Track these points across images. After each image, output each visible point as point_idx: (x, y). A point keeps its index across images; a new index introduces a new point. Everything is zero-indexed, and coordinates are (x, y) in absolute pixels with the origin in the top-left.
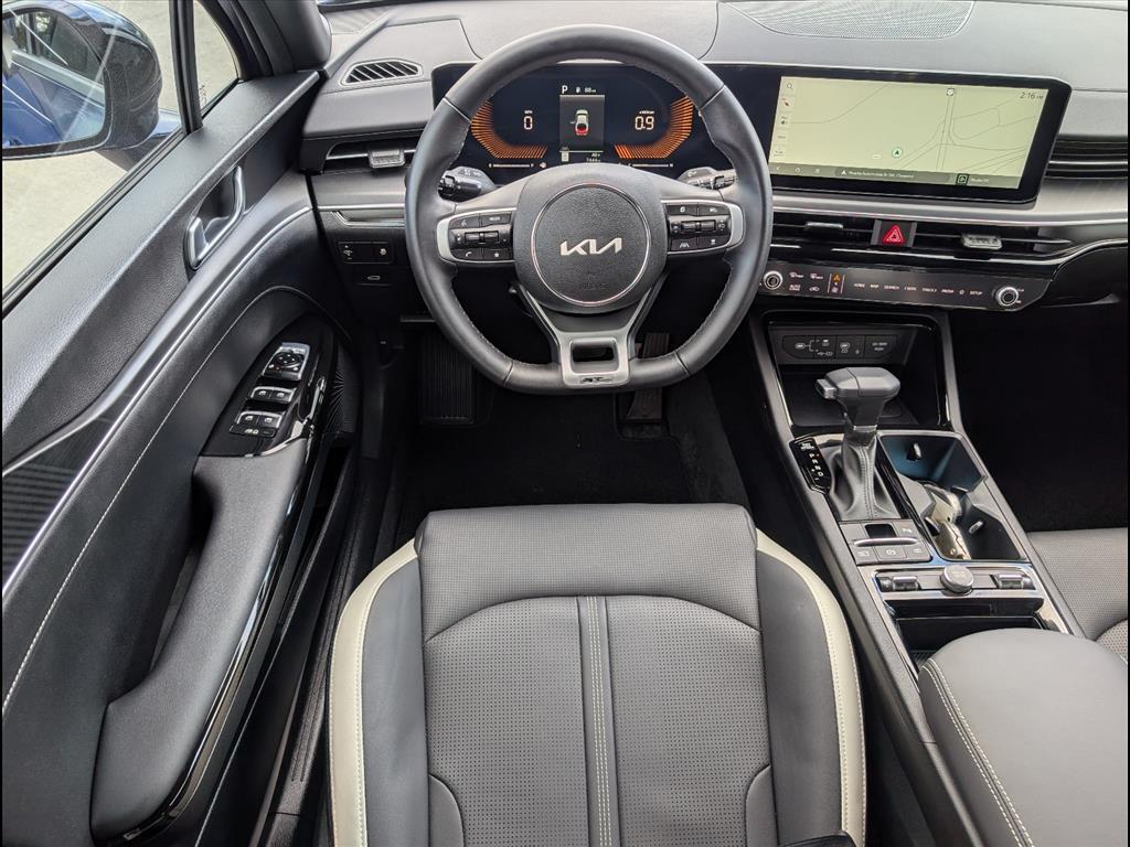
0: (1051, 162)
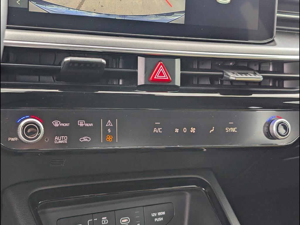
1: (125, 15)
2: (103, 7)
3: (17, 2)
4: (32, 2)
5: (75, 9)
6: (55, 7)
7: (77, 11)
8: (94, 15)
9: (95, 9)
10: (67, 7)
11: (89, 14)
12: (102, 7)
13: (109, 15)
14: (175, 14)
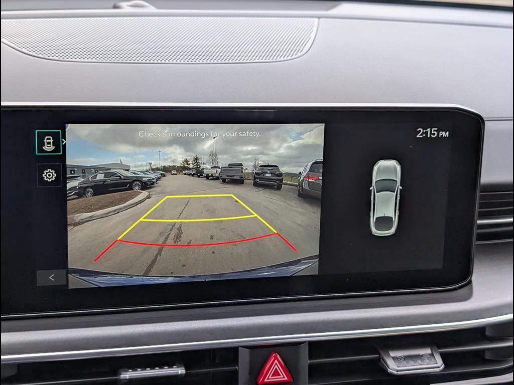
0: (479, 222)
1: (220, 274)
2: (185, 266)
3: (50, 278)
4: (73, 274)
5: (141, 276)
6: (109, 277)
7: (144, 278)
8: (169, 280)
9: (172, 271)
10: (127, 275)
11: (161, 279)
12: (184, 268)
13: (194, 277)
14: (302, 262)
